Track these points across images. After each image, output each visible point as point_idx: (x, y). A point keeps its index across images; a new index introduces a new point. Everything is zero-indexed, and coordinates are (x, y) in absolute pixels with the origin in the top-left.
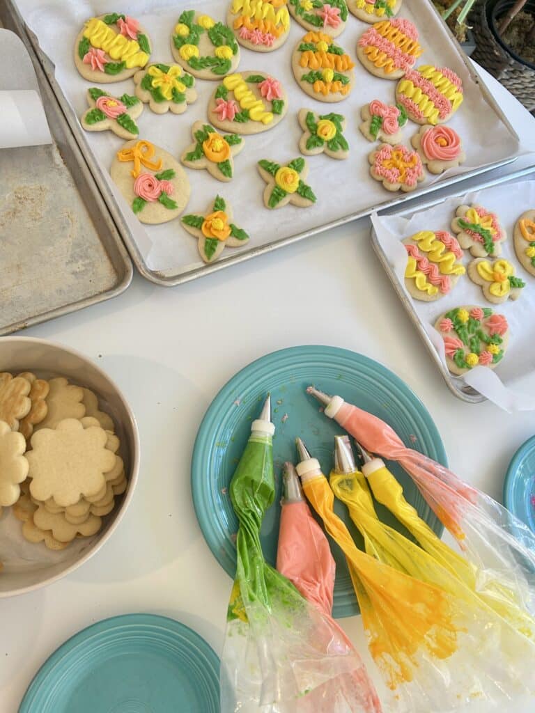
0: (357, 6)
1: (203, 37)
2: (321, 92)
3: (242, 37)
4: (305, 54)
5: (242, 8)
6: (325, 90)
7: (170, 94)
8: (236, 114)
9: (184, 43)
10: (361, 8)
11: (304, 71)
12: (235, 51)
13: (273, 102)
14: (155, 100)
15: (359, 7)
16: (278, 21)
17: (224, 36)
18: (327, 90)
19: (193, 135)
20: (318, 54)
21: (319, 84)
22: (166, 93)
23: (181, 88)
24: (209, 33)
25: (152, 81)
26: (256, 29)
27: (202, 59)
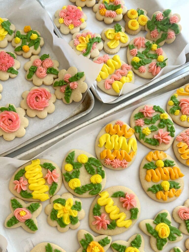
0: (181, 120)
1: (82, 170)
2: (162, 198)
3: (106, 164)
4: (149, 172)
5: (105, 143)
6: (164, 198)
7: (69, 220)
8: (107, 224)
9: (71, 178)
10: (184, 121)
11: (149, 185)
12: (103, 176)
13: (130, 210)
14: (61, 226)
15: (183, 120)
16: (130, 148)
17: (95, 166)
18: (165, 196)
19: (79, 242)
20: (157, 170)
21: (160, 193)
22: (67, 221)
23: (75, 213)
24: (85, 166)
25: (57, 214)
26: (116, 158)
27: (83, 187)
